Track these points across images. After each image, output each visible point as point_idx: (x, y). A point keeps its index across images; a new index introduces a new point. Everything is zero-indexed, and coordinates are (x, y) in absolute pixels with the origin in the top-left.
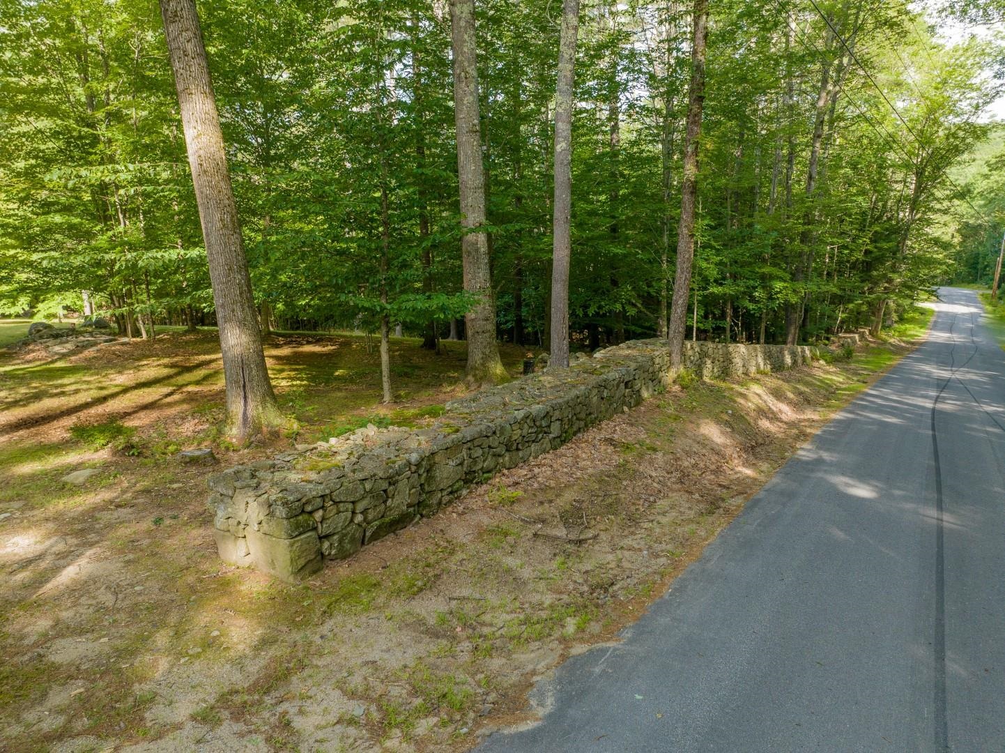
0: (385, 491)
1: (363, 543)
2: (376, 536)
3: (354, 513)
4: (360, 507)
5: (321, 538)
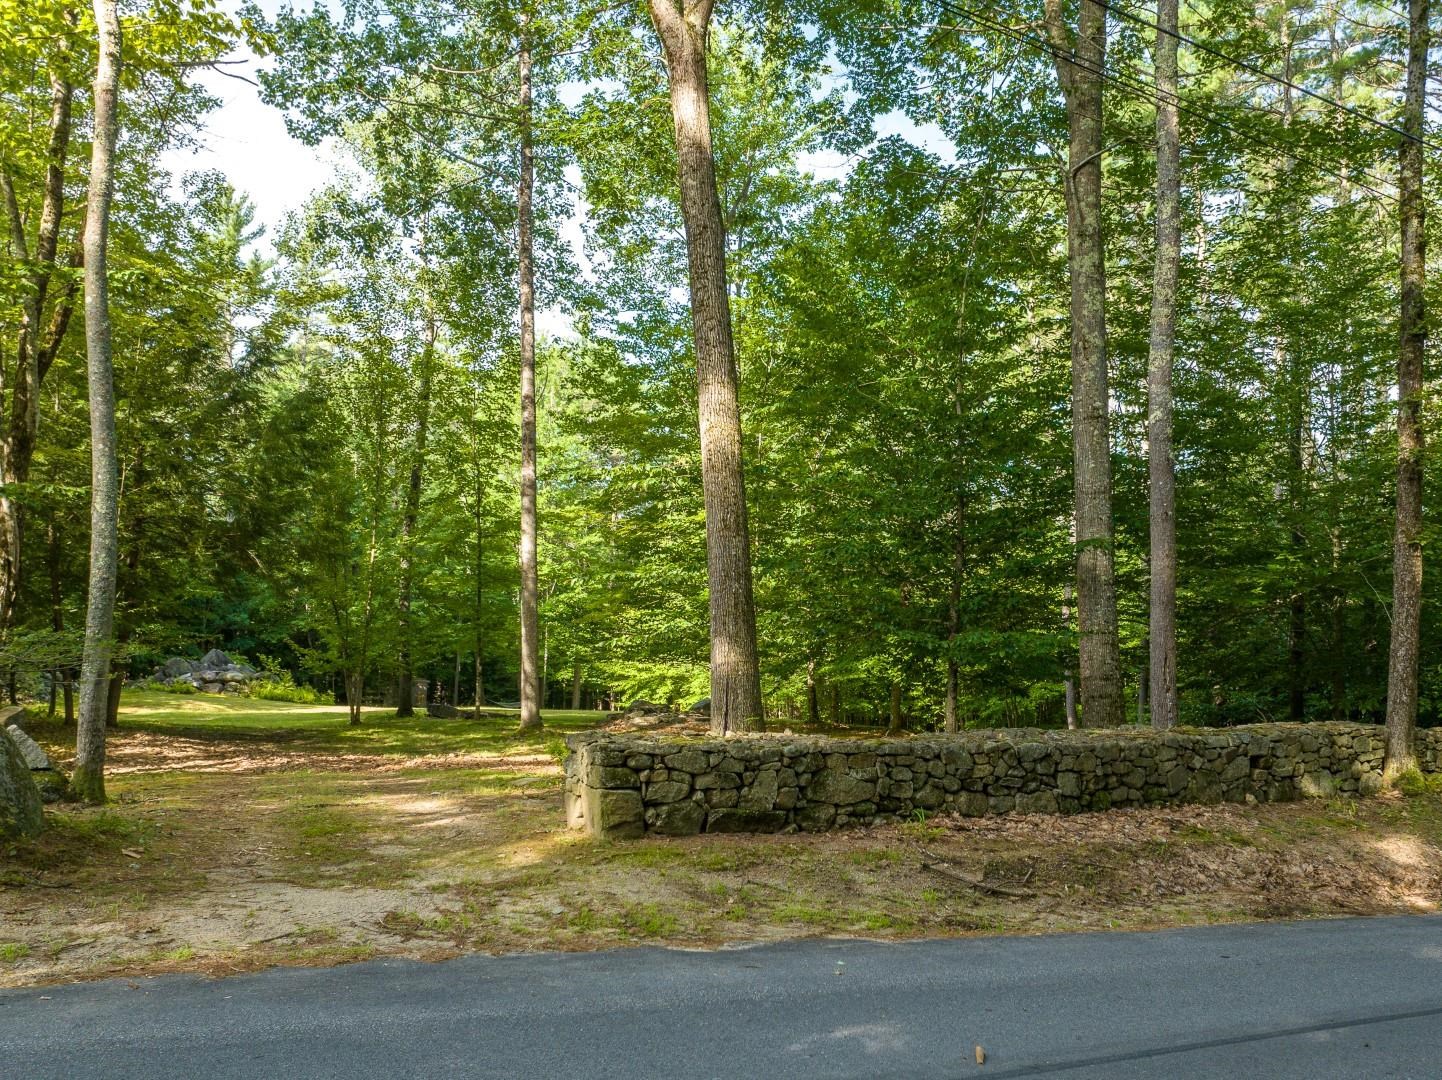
0: (740, 775)
1: (703, 830)
3: (692, 790)
4: (701, 783)
5: (647, 804)
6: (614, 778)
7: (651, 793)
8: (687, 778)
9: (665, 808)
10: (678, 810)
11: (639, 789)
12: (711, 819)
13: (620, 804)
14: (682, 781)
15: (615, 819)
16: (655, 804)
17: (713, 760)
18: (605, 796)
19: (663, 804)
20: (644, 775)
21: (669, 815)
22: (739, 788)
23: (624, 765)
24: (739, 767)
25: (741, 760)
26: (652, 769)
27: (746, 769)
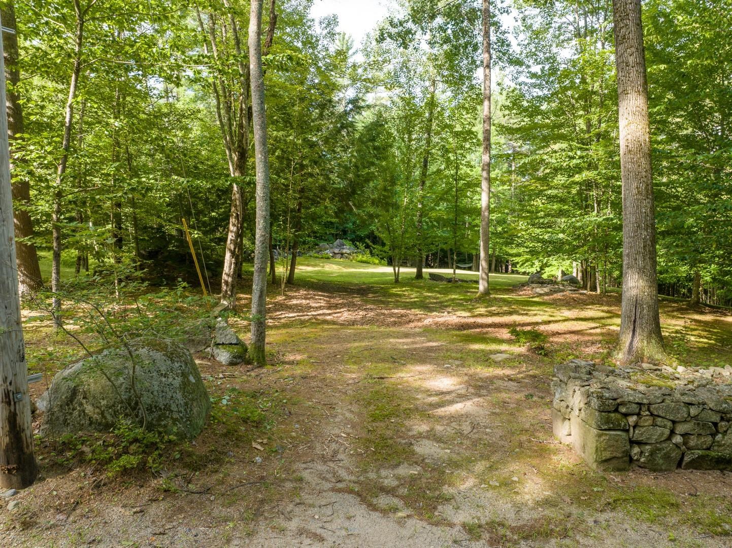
0: (715, 424)
1: (679, 465)
2: (696, 464)
3: (672, 432)
4: (680, 429)
5: (632, 442)
6: (608, 421)
7: (637, 434)
8: (669, 424)
9: (648, 447)
10: (659, 450)
11: (627, 431)
12: (687, 459)
13: (612, 443)
14: (665, 427)
15: (607, 455)
16: (639, 443)
17: (693, 411)
18: (600, 436)
19: (646, 444)
20: (632, 420)
21: (652, 453)
22: (713, 435)
23: (616, 411)
24: (716, 418)
25: (719, 412)
26: (638, 414)
27: (722, 419)
